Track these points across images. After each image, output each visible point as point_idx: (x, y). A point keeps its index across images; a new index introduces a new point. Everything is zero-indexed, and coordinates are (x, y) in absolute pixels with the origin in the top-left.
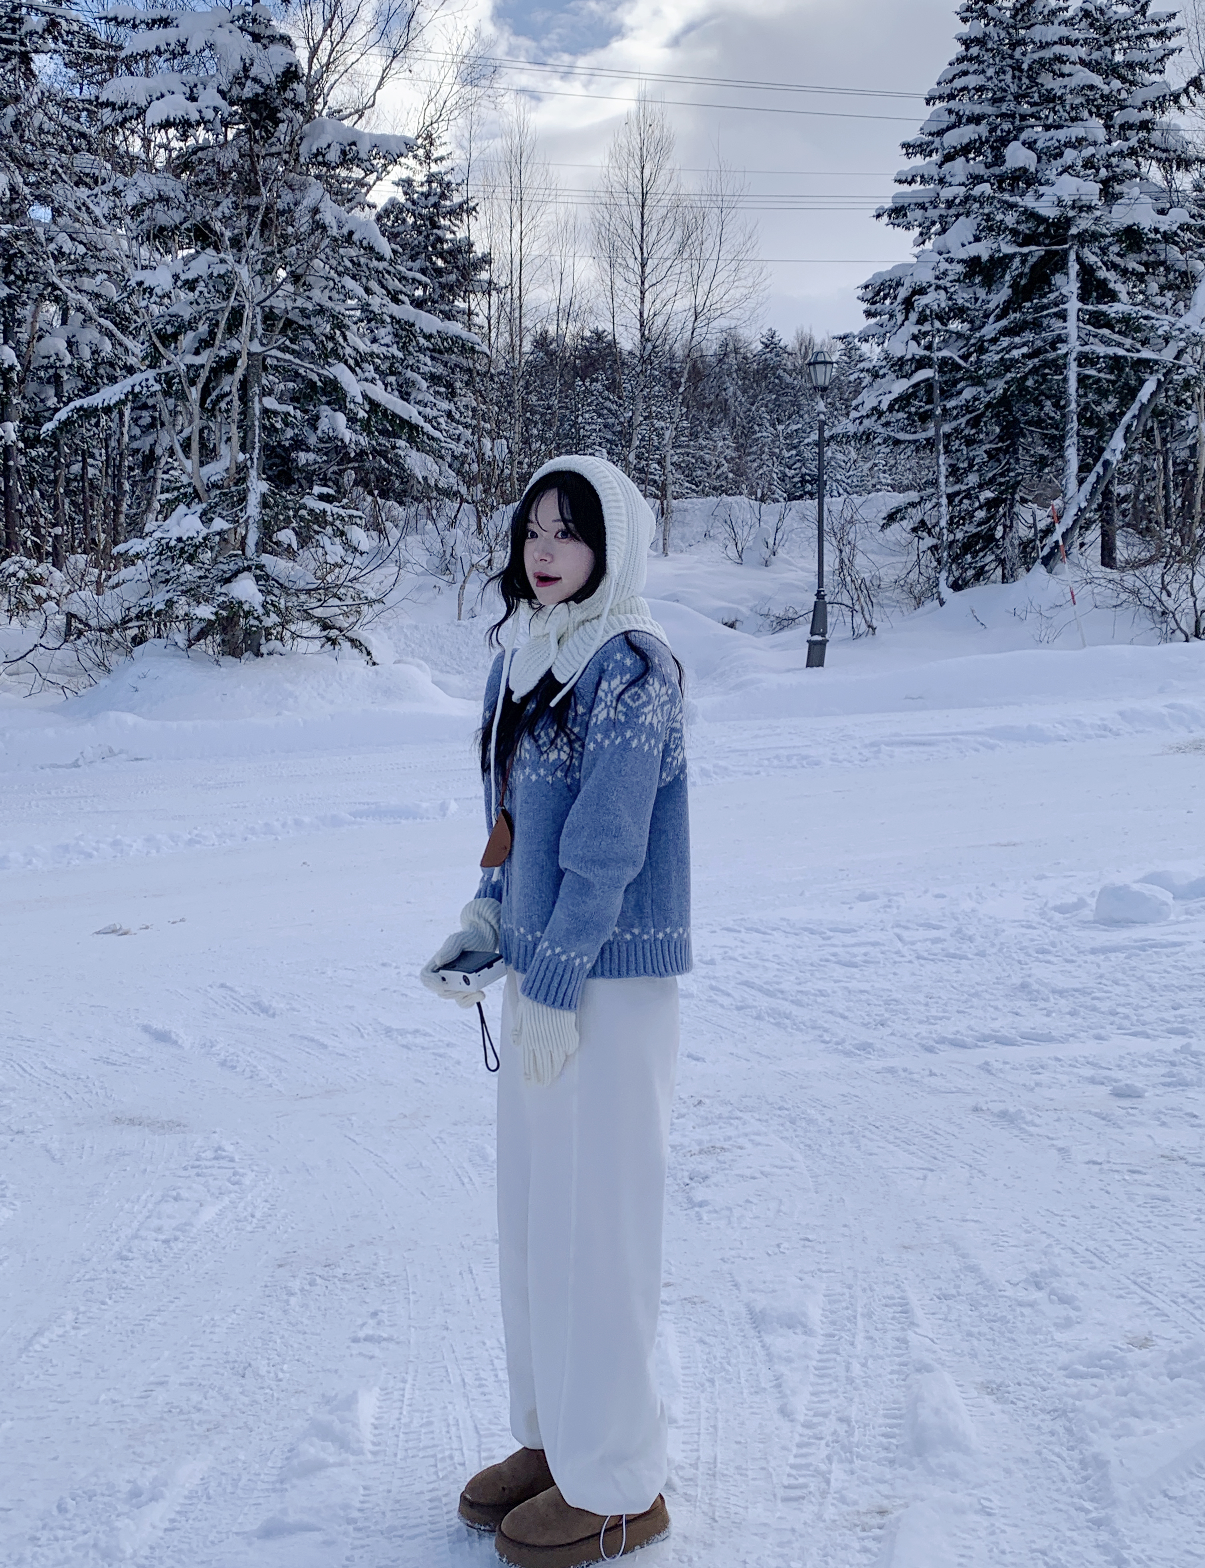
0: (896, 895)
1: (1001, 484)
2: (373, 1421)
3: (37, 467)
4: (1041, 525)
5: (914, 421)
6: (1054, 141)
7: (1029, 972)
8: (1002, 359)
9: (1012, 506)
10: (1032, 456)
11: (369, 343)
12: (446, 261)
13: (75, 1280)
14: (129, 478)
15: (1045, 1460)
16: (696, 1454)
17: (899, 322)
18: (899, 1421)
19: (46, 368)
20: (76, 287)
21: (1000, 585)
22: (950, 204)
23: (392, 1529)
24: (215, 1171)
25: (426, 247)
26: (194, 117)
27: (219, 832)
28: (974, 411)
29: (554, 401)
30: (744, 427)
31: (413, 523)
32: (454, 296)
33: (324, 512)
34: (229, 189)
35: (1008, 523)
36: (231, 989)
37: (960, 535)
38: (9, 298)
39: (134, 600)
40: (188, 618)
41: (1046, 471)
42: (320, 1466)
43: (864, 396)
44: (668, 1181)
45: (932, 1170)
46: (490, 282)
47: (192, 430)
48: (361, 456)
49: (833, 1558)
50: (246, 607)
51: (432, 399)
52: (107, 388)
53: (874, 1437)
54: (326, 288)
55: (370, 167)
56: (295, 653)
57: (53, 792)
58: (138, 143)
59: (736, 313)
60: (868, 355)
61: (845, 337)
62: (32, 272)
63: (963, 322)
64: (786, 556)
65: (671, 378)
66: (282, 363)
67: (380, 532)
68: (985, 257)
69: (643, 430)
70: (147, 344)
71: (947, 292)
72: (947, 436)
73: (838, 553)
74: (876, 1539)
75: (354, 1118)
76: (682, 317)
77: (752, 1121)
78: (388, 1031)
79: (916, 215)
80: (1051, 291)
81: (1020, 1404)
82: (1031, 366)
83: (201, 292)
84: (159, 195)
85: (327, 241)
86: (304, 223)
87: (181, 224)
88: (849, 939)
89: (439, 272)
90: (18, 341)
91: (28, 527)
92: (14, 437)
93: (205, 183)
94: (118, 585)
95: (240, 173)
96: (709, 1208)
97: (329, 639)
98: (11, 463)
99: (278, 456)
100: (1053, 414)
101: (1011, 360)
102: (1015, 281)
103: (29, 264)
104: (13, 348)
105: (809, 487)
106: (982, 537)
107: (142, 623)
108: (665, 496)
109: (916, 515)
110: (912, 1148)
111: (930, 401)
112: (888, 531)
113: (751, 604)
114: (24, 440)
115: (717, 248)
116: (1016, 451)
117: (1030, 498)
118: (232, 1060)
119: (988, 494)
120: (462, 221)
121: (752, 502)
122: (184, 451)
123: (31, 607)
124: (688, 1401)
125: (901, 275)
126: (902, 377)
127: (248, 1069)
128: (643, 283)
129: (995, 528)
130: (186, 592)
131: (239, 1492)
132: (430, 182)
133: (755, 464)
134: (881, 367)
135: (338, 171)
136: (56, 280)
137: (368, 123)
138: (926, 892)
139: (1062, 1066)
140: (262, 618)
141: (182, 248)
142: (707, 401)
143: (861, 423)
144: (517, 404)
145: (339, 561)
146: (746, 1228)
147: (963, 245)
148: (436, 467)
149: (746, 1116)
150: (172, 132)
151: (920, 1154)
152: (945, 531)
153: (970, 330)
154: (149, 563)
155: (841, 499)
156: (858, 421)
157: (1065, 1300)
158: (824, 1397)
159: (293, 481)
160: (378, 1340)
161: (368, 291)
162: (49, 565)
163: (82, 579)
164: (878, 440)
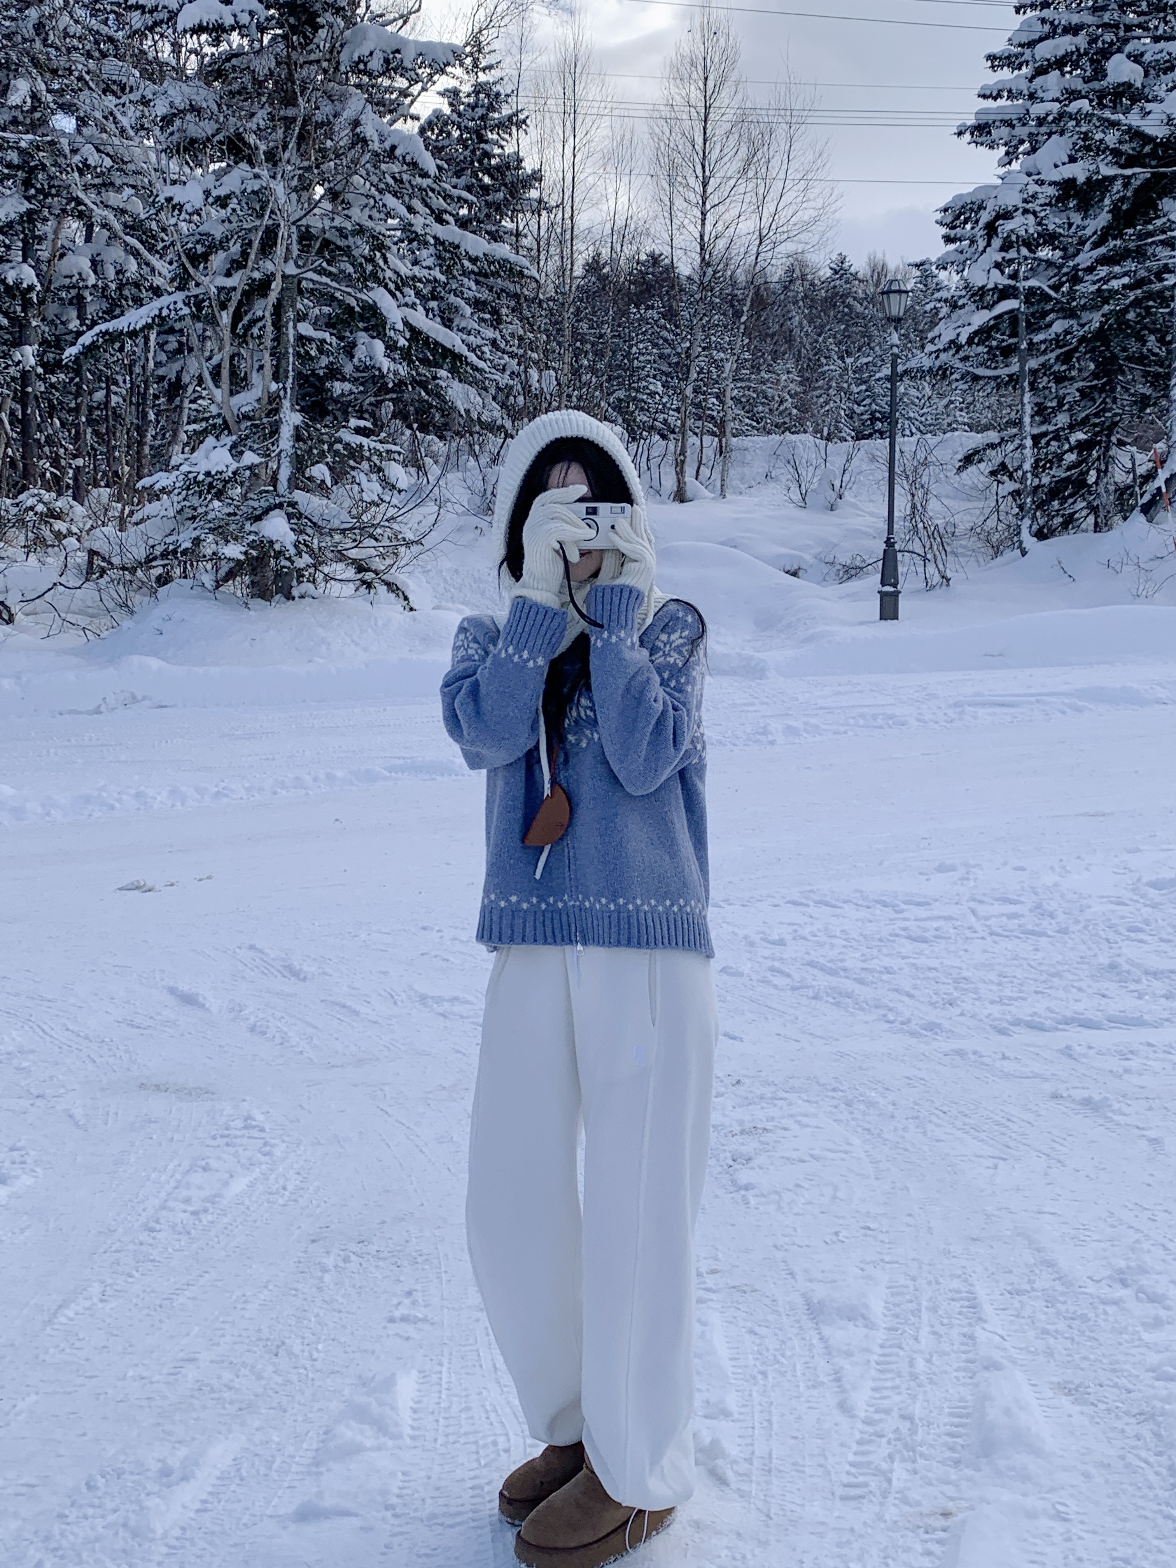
0: (974, 867)
1: (1095, 425)
2: (412, 1404)
3: (57, 394)
4: (1141, 470)
5: (995, 356)
6: (1164, 53)
7: (1118, 952)
8: (1099, 290)
9: (1107, 449)
10: (1133, 395)
11: (410, 266)
12: (492, 177)
13: (102, 1250)
14: (154, 406)
15: (1128, 1466)
16: (750, 1448)
17: (981, 249)
18: (965, 1421)
19: (68, 288)
20: (102, 202)
21: (1091, 534)
22: (1041, 121)
23: (433, 1516)
24: (245, 1141)
25: (472, 163)
26: (229, 21)
27: (247, 785)
28: (1065, 346)
29: (606, 330)
30: (810, 360)
31: (453, 459)
32: (501, 216)
33: (361, 446)
34: (264, 99)
35: (1103, 468)
36: (261, 951)
37: (1046, 480)
38: (29, 212)
39: (159, 537)
40: (216, 557)
41: (1148, 411)
42: (354, 1450)
43: (941, 327)
44: (710, 1162)
45: (1004, 1159)
46: (540, 201)
47: (222, 357)
48: (400, 387)
49: (894, 1560)
50: (277, 547)
51: (476, 326)
52: (133, 311)
53: (939, 1436)
54: (365, 207)
55: (415, 77)
56: (328, 597)
57: (73, 741)
58: (168, 48)
59: (803, 237)
60: (946, 283)
61: (922, 264)
62: (54, 186)
63: (1054, 249)
64: (853, 500)
65: (732, 306)
66: (317, 286)
67: (419, 468)
68: (1081, 179)
69: (702, 362)
70: (175, 264)
71: (1036, 217)
72: (1034, 372)
73: (910, 497)
74: (939, 1542)
75: (386, 1088)
76: (745, 241)
77: (800, 1102)
78: (423, 998)
79: (1000, 133)
80: (1158, 217)
81: (1102, 1406)
82: (1132, 298)
83: (234, 210)
84: (191, 105)
85: (368, 156)
86: (343, 137)
87: (213, 136)
88: (921, 912)
89: (485, 189)
90: (38, 259)
91: (47, 458)
92: (32, 361)
93: (239, 93)
94: (142, 521)
95: (276, 83)
96: (756, 1191)
97: (364, 582)
98: (30, 389)
99: (312, 385)
100: (1158, 350)
101: (1109, 291)
102: (1115, 205)
103: (51, 178)
104: (33, 267)
105: (879, 425)
106: (1073, 483)
107: (167, 562)
108: (723, 433)
109: (995, 457)
110: (982, 1135)
111: (1014, 334)
112: (964, 475)
113: (815, 551)
114: (44, 365)
115: (785, 167)
116: (1113, 390)
117: (1129, 441)
118: (261, 1026)
119: (1080, 436)
120: (510, 134)
121: (818, 441)
122: (213, 379)
123: (50, 543)
124: (740, 1394)
125: (983, 197)
126: (983, 308)
127: (277, 1035)
128: (704, 203)
129: (1087, 472)
130: (214, 529)
131: (274, 1474)
132: (477, 93)
133: (822, 400)
134: (960, 297)
135: (380, 80)
136: (81, 195)
137: (413, 29)
138: (1005, 864)
139: (1155, 1052)
140: (294, 558)
141: (213, 161)
142: (770, 331)
143: (937, 357)
144: (566, 333)
145: (376, 499)
146: (798, 1214)
147: (1056, 166)
148: (478, 399)
149: (792, 1097)
150: (204, 37)
151: (991, 1142)
152: (1029, 475)
153: (1062, 258)
154: (176, 499)
155: (914, 439)
156: (934, 355)
157: (1153, 1299)
158: (886, 1393)
159: (328, 413)
160: (416, 1321)
161: (410, 209)
162: (70, 499)
163: (105, 515)
164: (956, 376)
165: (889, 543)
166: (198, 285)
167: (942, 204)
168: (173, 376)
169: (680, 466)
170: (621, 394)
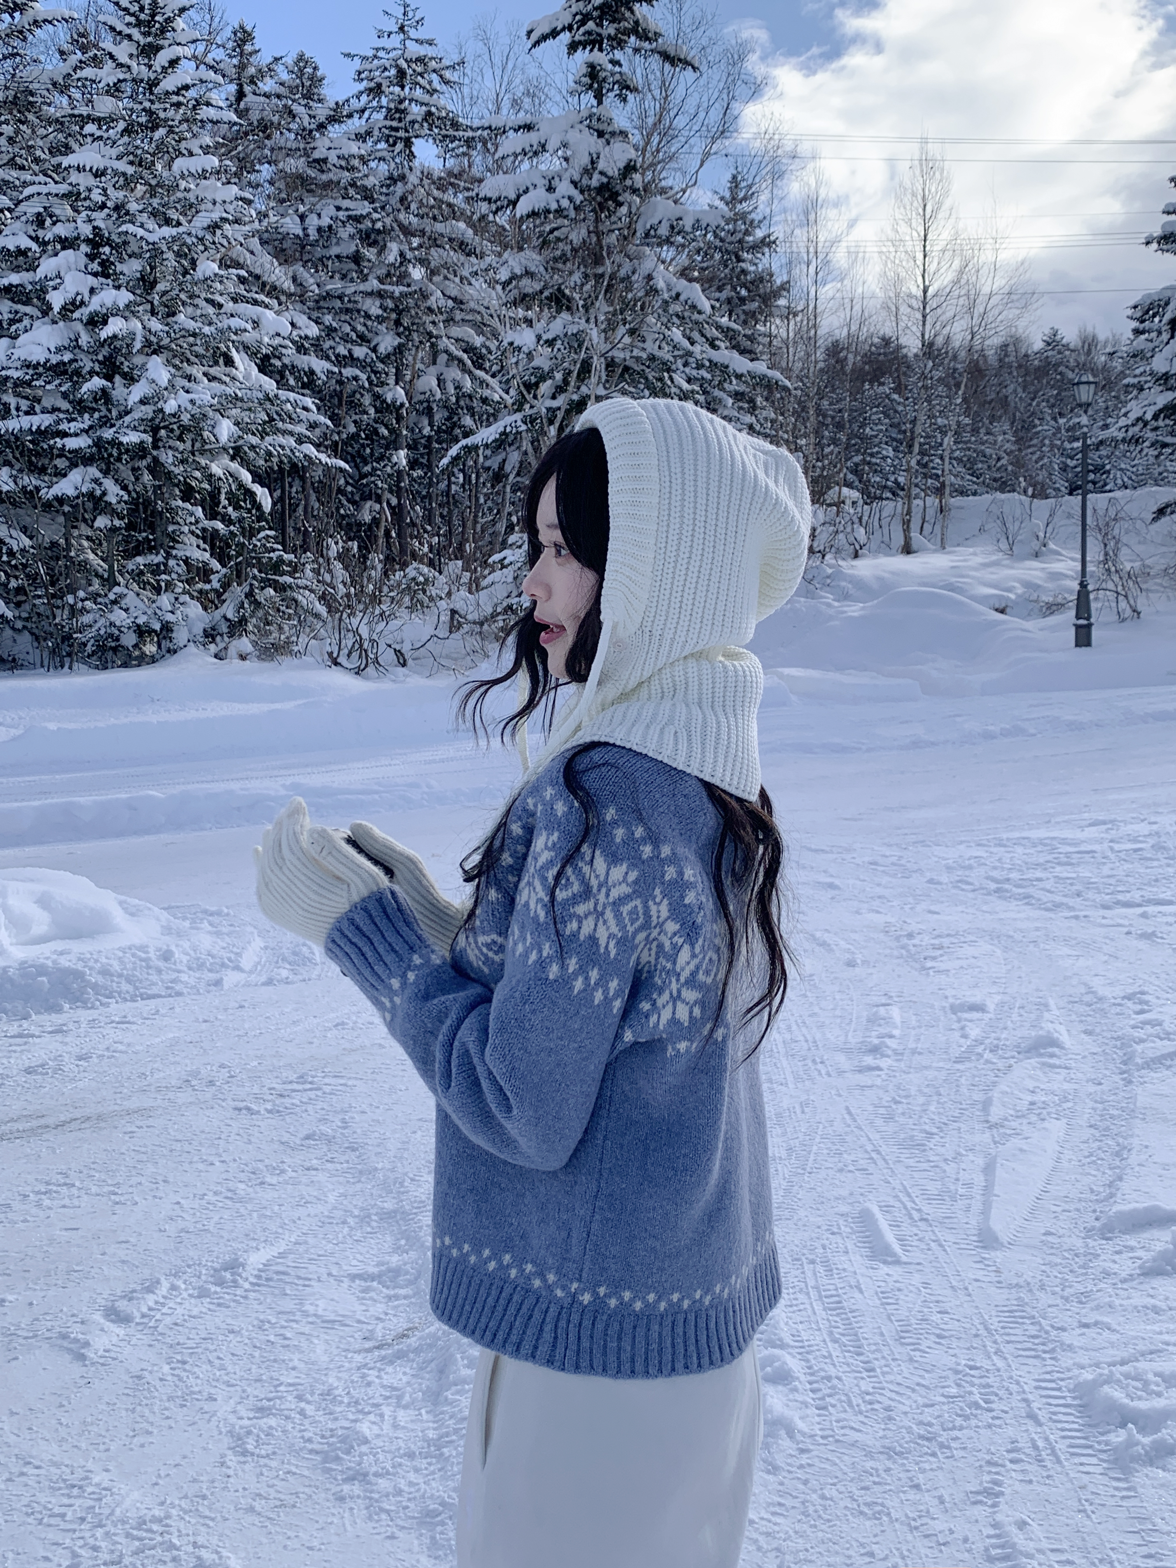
12: (748, 290)
19: (423, 402)
20: (446, 334)
25: (732, 279)
29: (844, 405)
30: (1024, 422)
32: (756, 321)
34: (580, 262)
38: (399, 346)
43: (1131, 405)
46: (788, 308)
54: (657, 340)
64: (1056, 548)
69: (928, 428)
73: (1102, 546)
76: (961, 336)
83: (559, 349)
85: (659, 303)
86: (640, 288)
87: (542, 292)
89: (743, 300)
90: (406, 381)
92: (404, 463)
98: (402, 485)
104: (403, 388)
108: (943, 495)
112: (1157, 525)
113: (1020, 592)
120: (763, 254)
121: (1024, 499)
126: (1167, 390)
128: (924, 308)
132: (735, 221)
133: (1036, 456)
134: (1147, 382)
142: (988, 399)
143: (1128, 430)
156: (1125, 429)
161: (691, 340)
163: (457, 581)
164: (1147, 444)
165: (1083, 585)
166: (532, 407)
167: (1132, 303)
168: (496, 467)
169: (906, 525)
170: (858, 459)
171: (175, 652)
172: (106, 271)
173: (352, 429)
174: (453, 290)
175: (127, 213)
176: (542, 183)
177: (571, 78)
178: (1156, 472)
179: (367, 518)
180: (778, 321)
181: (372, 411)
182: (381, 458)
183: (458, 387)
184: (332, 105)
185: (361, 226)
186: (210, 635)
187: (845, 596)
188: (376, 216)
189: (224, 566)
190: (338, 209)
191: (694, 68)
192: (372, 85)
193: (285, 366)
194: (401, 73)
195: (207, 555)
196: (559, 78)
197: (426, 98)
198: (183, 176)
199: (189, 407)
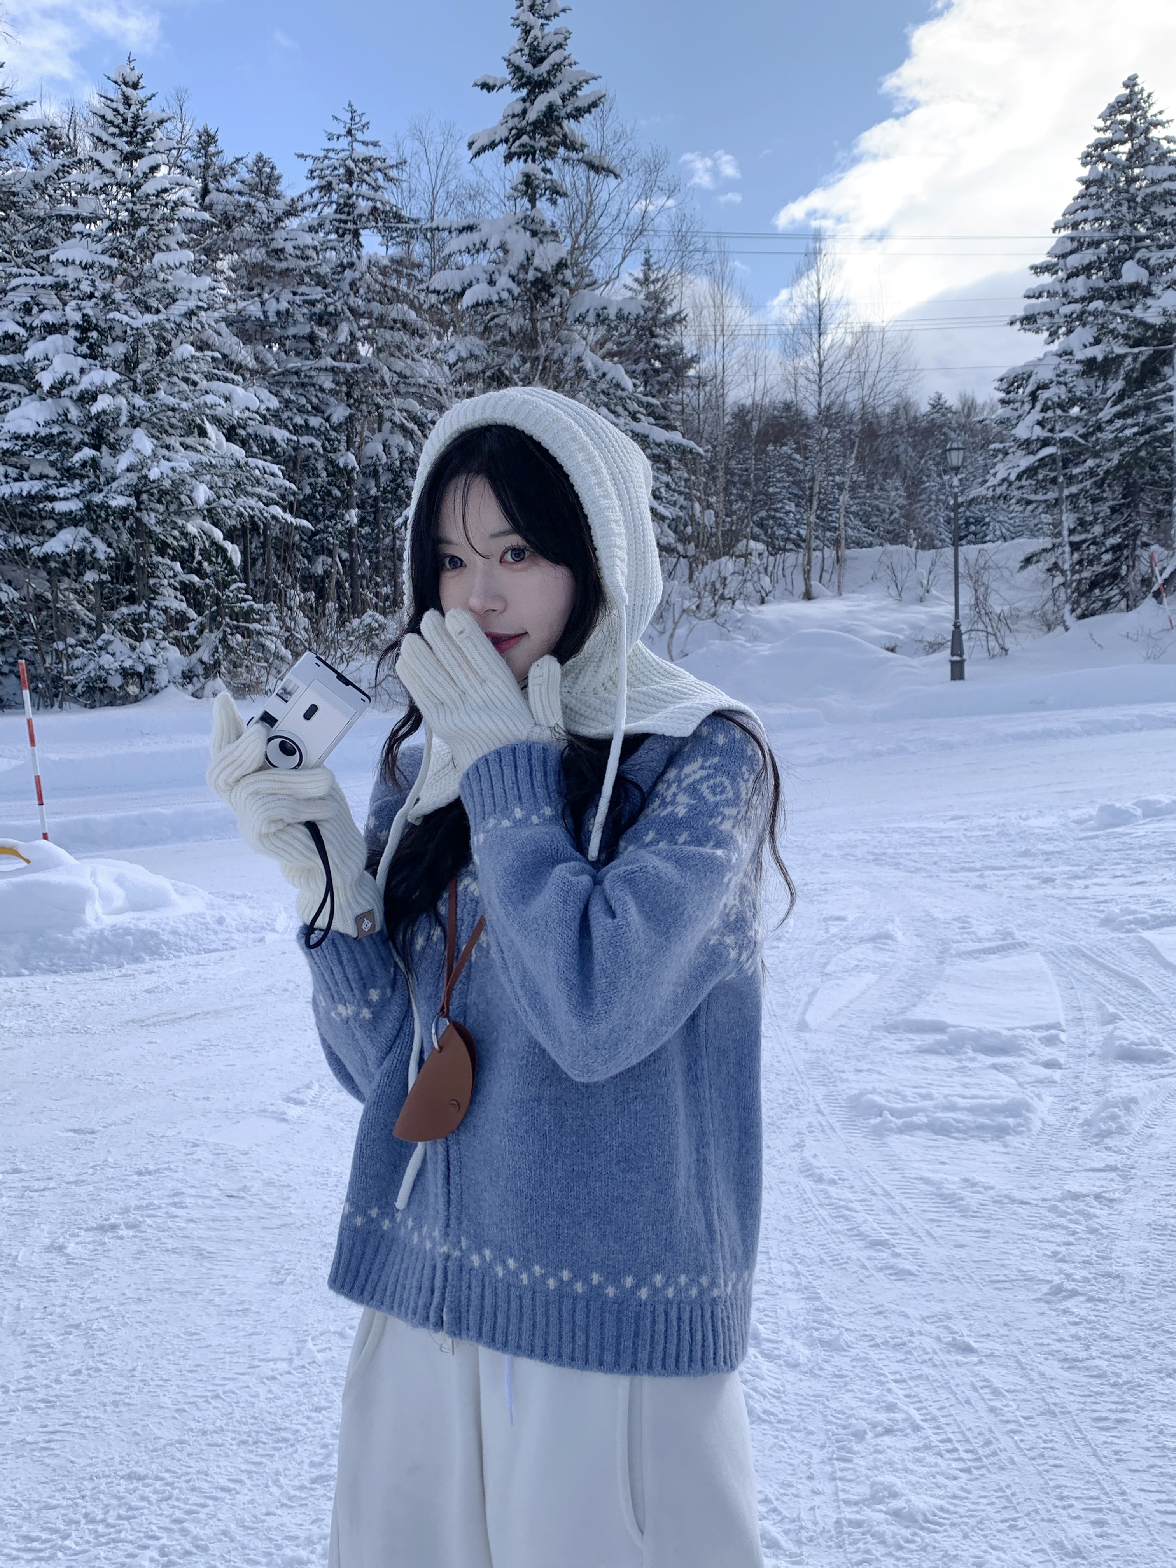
1: (1124, 532)
5: (1042, 486)
6: (1166, 258)
8: (1116, 437)
9: (1134, 549)
12: (662, 362)
17: (1027, 411)
21: (1124, 613)
22: (1068, 318)
25: (647, 352)
26: (495, 297)
28: (1097, 476)
29: (751, 464)
30: (914, 478)
32: (669, 391)
34: (517, 346)
35: (1132, 563)
37: (1088, 574)
38: (350, 416)
43: (997, 468)
46: (698, 377)
63: (1081, 409)
64: (935, 595)
68: (1100, 358)
71: (1067, 387)
73: (973, 592)
76: (851, 406)
79: (1043, 322)
80: (1160, 382)
82: (1142, 441)
85: (588, 382)
89: (657, 372)
90: (355, 448)
92: (355, 520)
93: (502, 343)
98: (353, 540)
101: (1124, 437)
102: (1128, 374)
103: (362, 390)
104: (353, 454)
106: (1109, 575)
108: (840, 546)
109: (1050, 559)
111: (1056, 471)
112: (1025, 572)
113: (907, 632)
116: (1136, 506)
119: (1115, 540)
120: (674, 330)
121: (910, 550)
125: (1031, 370)
126: (1029, 454)
129: (1120, 567)
132: (648, 300)
134: (1012, 447)
142: (882, 457)
143: (995, 490)
147: (1083, 348)
152: (1068, 573)
153: (1089, 414)
156: (993, 488)
164: (1013, 501)
165: (957, 626)
167: (999, 376)
169: (807, 574)
170: (763, 514)
171: (157, 692)
172: (94, 354)
173: (308, 491)
174: (399, 365)
175: (113, 302)
176: (484, 277)
177: (508, 185)
178: (1032, 524)
179: (320, 571)
180: (688, 390)
181: (324, 474)
182: (332, 516)
183: (401, 452)
184: (288, 200)
185: (315, 310)
186: (188, 676)
187: (755, 638)
188: (328, 300)
189: (200, 614)
190: (295, 294)
191: (616, 176)
192: (324, 183)
193: (249, 435)
194: (350, 173)
195: (184, 605)
196: (497, 186)
197: (371, 193)
198: (162, 269)
199: (171, 474)
